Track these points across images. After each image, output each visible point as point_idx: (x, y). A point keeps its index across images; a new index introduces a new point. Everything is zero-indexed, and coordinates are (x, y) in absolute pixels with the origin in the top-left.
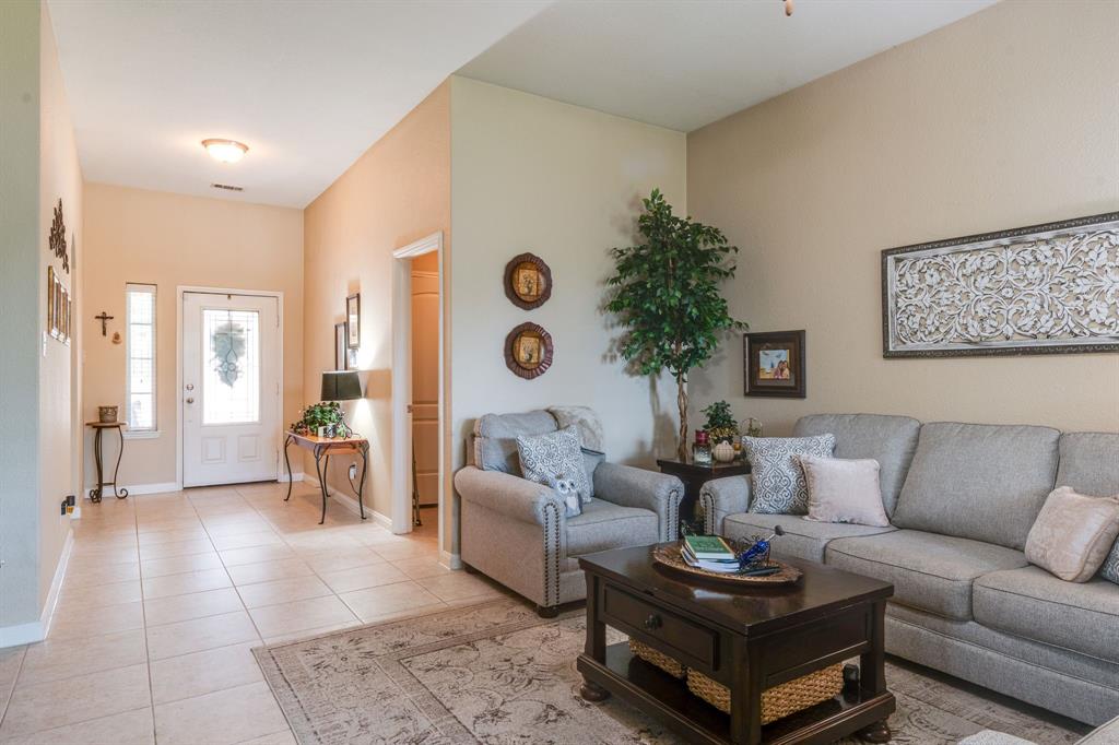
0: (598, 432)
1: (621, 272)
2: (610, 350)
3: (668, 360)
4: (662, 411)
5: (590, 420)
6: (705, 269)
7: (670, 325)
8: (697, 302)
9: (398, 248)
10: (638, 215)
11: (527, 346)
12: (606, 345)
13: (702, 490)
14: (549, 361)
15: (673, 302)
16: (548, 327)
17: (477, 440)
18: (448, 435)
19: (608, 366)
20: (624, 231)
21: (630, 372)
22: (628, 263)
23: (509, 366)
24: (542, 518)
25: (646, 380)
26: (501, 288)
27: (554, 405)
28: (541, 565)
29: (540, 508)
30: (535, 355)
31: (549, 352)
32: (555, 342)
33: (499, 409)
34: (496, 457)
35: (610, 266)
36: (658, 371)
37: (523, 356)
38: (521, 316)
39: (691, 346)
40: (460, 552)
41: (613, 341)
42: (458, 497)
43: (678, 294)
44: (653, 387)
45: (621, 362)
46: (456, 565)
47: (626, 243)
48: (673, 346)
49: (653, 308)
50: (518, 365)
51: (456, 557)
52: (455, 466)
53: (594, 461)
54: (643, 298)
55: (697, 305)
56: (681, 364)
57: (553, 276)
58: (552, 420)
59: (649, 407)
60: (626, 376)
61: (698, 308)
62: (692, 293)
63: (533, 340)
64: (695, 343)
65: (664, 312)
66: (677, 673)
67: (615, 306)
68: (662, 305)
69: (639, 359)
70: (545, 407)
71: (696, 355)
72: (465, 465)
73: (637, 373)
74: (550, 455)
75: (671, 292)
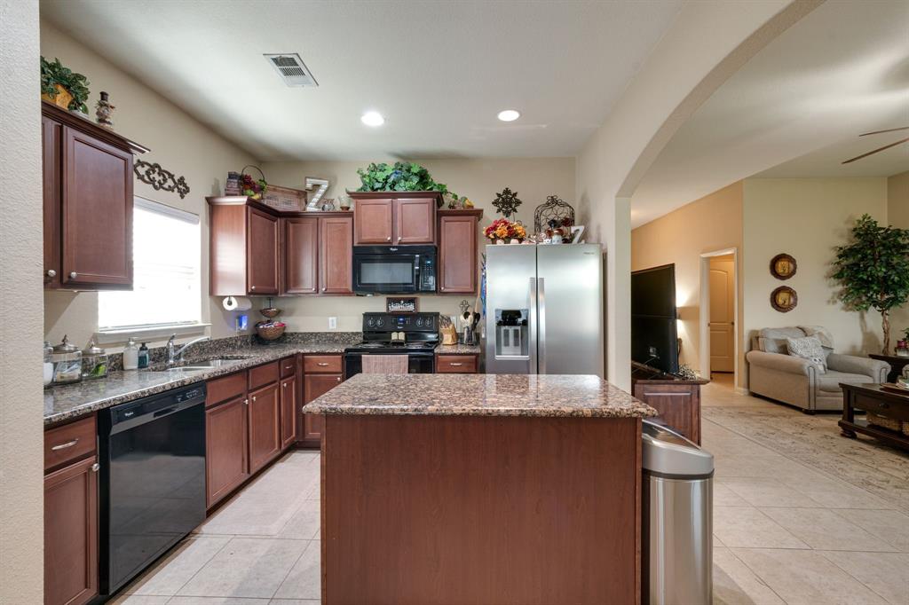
0: (830, 338)
1: (840, 258)
2: (833, 298)
3: (875, 304)
4: (868, 330)
5: (824, 333)
6: (903, 254)
7: (876, 285)
8: (898, 273)
9: (702, 253)
10: (852, 227)
11: (782, 298)
12: (830, 295)
13: (904, 369)
14: (795, 304)
15: (880, 274)
16: (794, 288)
17: (760, 339)
18: (741, 336)
19: (831, 307)
20: (842, 236)
21: (846, 309)
22: (844, 253)
23: (773, 306)
24: (807, 372)
25: (857, 314)
26: (768, 270)
27: (802, 325)
28: (806, 392)
29: (806, 368)
30: (787, 301)
31: (796, 299)
32: (798, 295)
33: (771, 326)
34: (773, 347)
35: (833, 256)
36: (867, 309)
37: (780, 301)
38: (779, 283)
39: (892, 296)
40: (748, 387)
41: (834, 293)
42: (748, 364)
43: (884, 270)
44: (862, 317)
45: (840, 304)
46: (747, 393)
47: (844, 243)
48: (879, 296)
49: (865, 277)
50: (778, 306)
51: (746, 390)
52: (745, 350)
53: (828, 352)
54: (857, 272)
55: (898, 274)
56: (884, 307)
57: (797, 263)
58: (802, 332)
59: (859, 329)
60: (843, 312)
61: (899, 277)
62: (893, 268)
63: (785, 294)
64: (895, 294)
65: (873, 279)
66: (896, 429)
67: (838, 276)
68: (871, 275)
69: (852, 303)
70: (796, 325)
71: (895, 301)
72: (751, 349)
73: (851, 310)
74: (805, 347)
75: (879, 269)
